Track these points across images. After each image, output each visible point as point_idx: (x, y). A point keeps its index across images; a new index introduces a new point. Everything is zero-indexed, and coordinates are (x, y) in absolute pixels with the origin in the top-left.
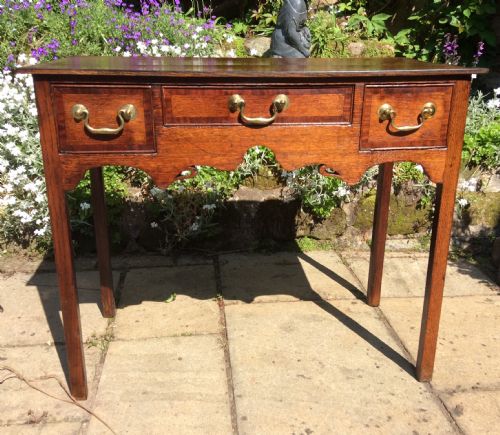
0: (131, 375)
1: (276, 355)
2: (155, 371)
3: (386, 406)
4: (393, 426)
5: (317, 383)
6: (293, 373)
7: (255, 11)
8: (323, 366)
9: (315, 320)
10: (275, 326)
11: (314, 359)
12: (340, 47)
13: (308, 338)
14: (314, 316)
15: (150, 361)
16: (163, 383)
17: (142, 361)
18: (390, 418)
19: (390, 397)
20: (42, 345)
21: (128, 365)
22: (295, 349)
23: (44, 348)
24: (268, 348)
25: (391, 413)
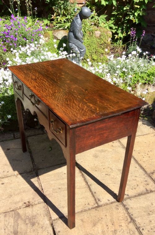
0: (52, 182)
1: (96, 168)
2: (59, 180)
3: (135, 181)
4: (139, 188)
5: (113, 176)
6: (104, 174)
7: (52, 15)
8: (112, 170)
9: (103, 152)
10: (91, 156)
11: (108, 168)
12: (91, 33)
13: (104, 160)
14: (102, 150)
15: (55, 176)
16: (63, 184)
17: (52, 177)
18: (137, 185)
19: (136, 178)
20: (13, 175)
21: (48, 179)
22: (101, 165)
23: (15, 176)
24: (92, 165)
25: (138, 183)
